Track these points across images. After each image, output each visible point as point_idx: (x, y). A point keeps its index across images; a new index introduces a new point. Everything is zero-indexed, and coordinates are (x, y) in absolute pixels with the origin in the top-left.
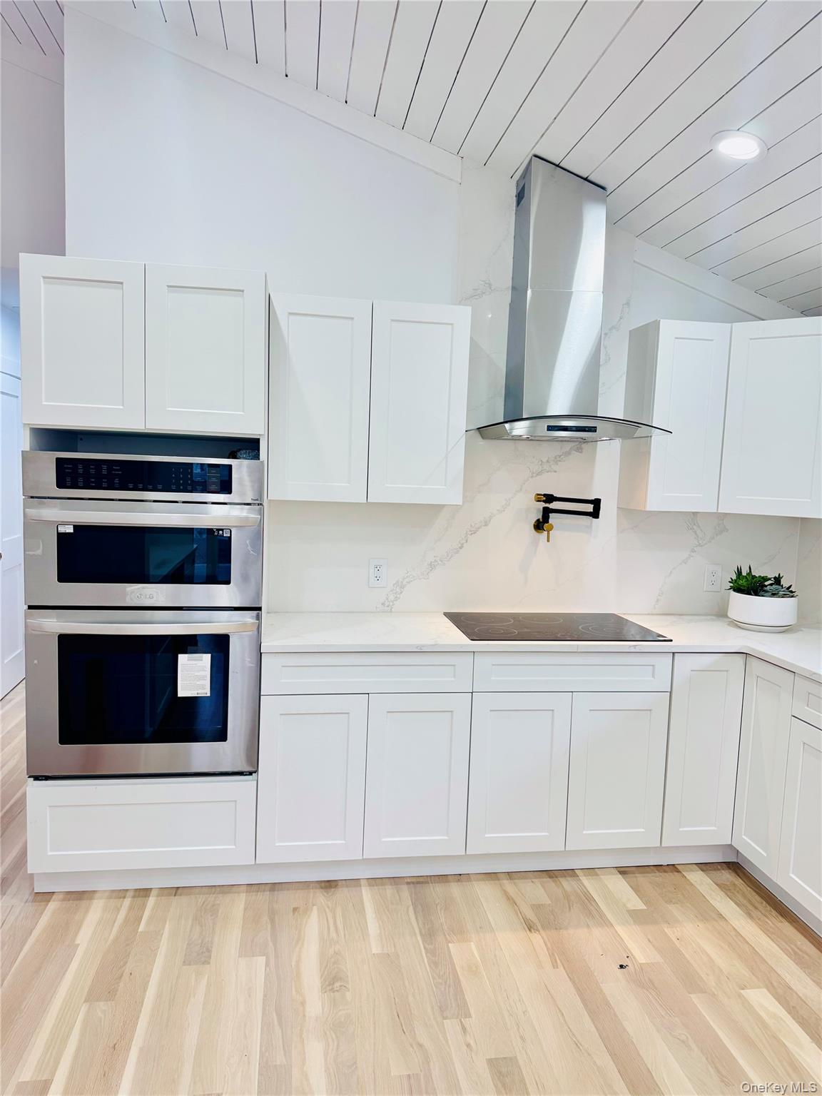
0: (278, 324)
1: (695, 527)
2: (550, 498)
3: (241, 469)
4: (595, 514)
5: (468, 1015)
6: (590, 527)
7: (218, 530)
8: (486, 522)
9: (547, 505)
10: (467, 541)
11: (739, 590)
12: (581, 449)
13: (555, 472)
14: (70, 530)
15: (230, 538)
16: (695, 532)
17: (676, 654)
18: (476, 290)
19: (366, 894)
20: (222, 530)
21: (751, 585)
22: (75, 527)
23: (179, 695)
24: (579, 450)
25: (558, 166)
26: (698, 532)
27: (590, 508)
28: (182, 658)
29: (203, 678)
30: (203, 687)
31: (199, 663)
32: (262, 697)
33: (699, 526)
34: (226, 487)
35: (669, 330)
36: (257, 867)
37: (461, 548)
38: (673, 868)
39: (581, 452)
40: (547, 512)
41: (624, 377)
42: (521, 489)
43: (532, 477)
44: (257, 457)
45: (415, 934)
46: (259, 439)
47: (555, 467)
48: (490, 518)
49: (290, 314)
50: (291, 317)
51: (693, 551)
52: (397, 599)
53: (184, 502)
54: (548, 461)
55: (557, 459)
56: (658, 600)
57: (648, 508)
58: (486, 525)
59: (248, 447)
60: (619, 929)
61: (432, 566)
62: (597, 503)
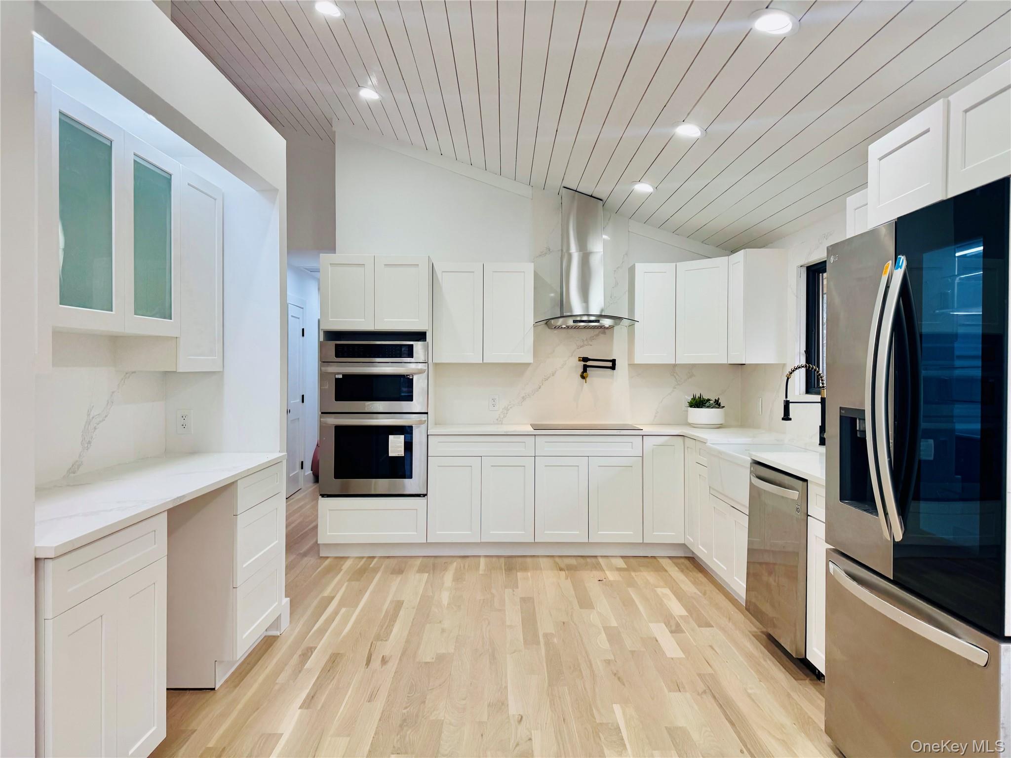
0: (437, 277)
1: (675, 374)
2: (585, 359)
3: (418, 346)
4: (613, 367)
5: (517, 587)
6: (613, 375)
7: (407, 375)
8: (553, 374)
9: (585, 363)
10: (543, 384)
11: (691, 406)
12: (605, 332)
13: (591, 345)
14: (340, 376)
15: (413, 379)
16: (675, 377)
17: (644, 436)
18: (542, 252)
19: (482, 560)
20: (409, 375)
21: (698, 403)
22: (343, 375)
23: (390, 455)
24: (604, 333)
25: (576, 191)
26: (677, 377)
27: (610, 364)
28: (391, 437)
29: (400, 447)
30: (401, 451)
31: (399, 440)
32: (429, 457)
33: (677, 374)
34: (411, 355)
35: (640, 268)
36: (428, 544)
37: (539, 388)
38: (654, 557)
39: (605, 334)
40: (585, 368)
41: (627, 293)
42: (572, 356)
43: (578, 348)
44: (426, 341)
45: (502, 570)
46: (426, 332)
47: (591, 343)
48: (555, 372)
49: (443, 272)
50: (443, 273)
51: (675, 388)
52: (505, 417)
53: (392, 363)
54: (586, 340)
55: (592, 338)
56: (655, 416)
57: (635, 363)
58: (553, 375)
59: (421, 336)
60: (607, 572)
61: (524, 398)
62: (614, 361)
